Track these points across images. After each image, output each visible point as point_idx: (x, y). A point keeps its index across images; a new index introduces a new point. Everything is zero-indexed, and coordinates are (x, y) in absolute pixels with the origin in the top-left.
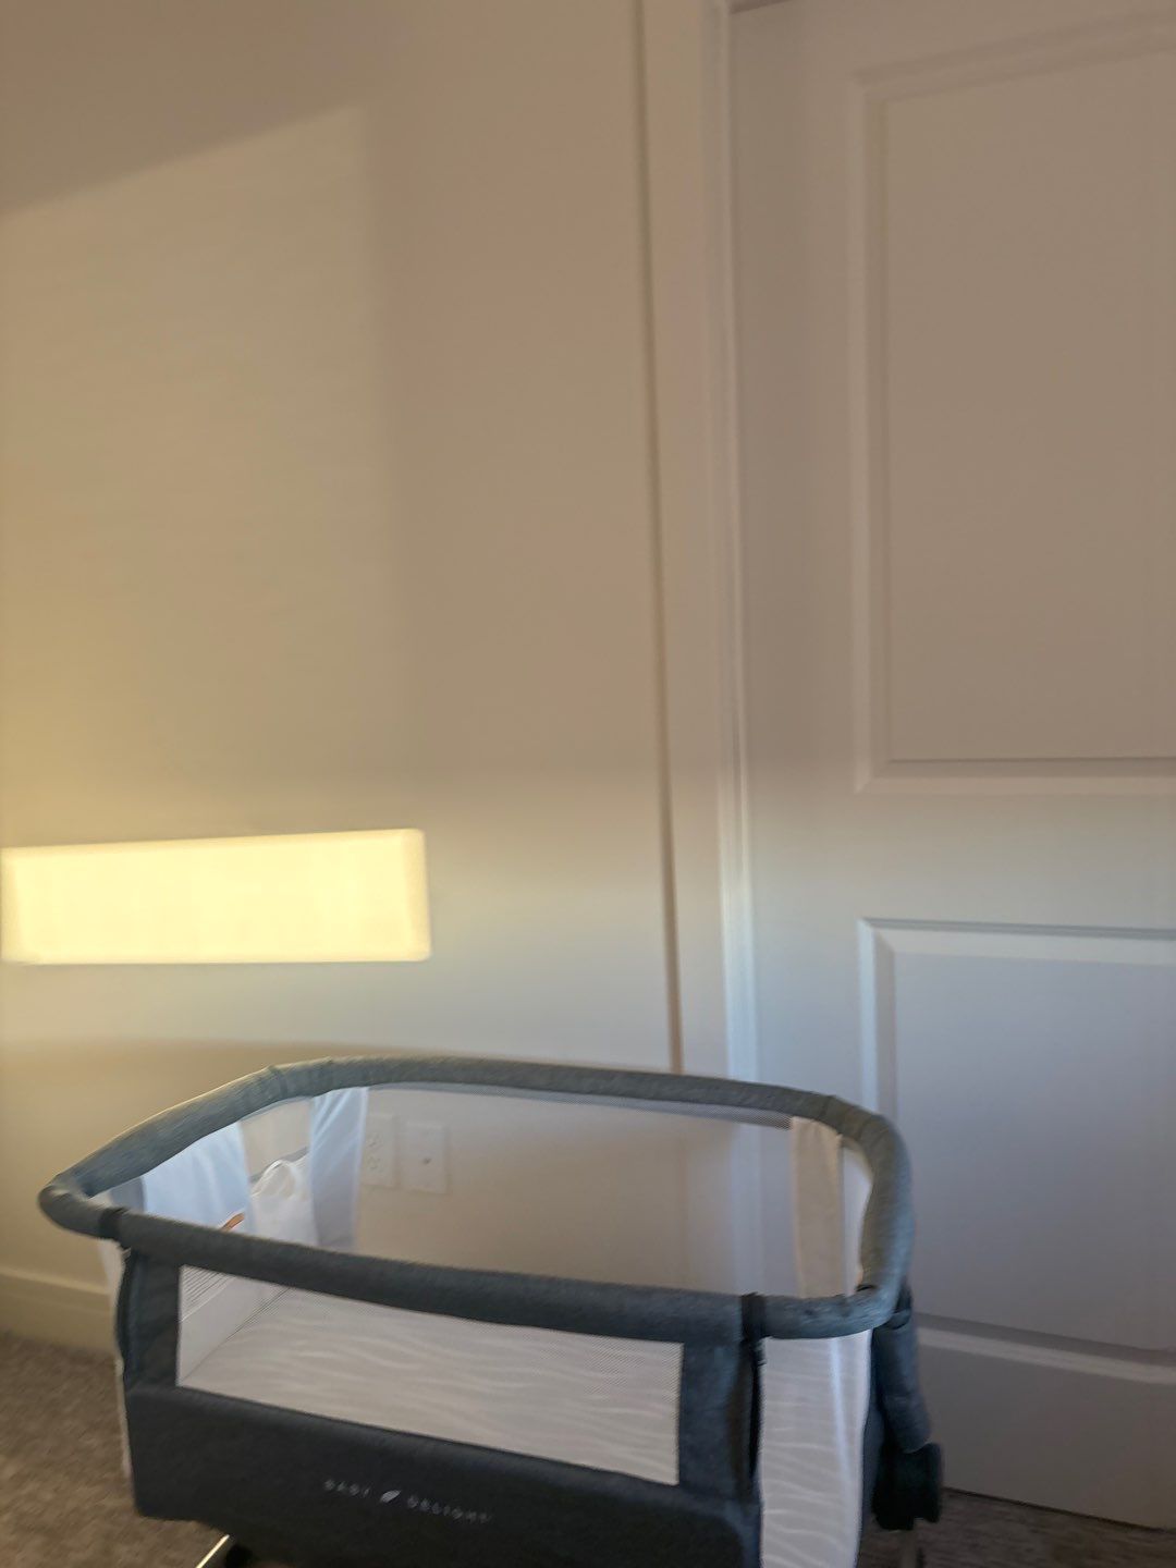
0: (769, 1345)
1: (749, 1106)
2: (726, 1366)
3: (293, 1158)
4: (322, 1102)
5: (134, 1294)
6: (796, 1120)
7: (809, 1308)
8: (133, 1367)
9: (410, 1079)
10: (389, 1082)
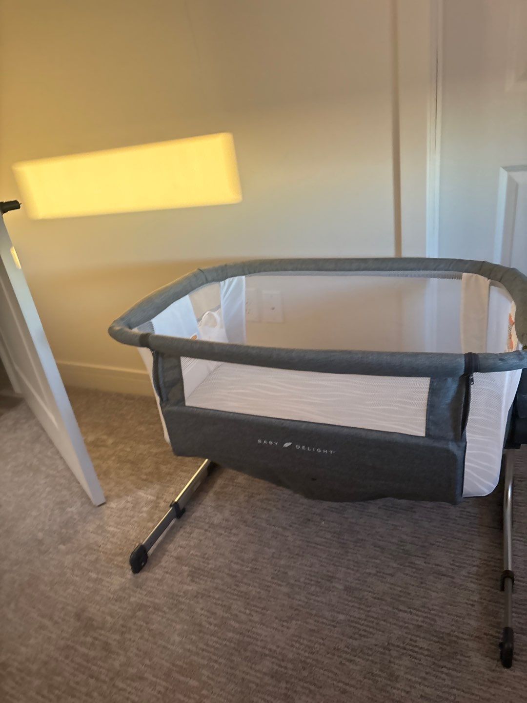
0: (477, 376)
4: (225, 284)
6: (465, 274)
7: (502, 357)
8: (164, 399)
9: (265, 271)
10: (255, 272)
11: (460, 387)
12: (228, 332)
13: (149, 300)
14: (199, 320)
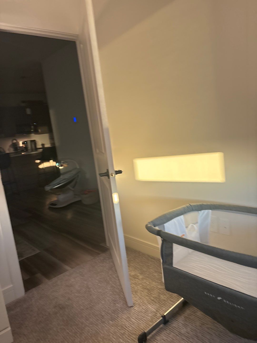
4: (201, 212)
5: (164, 247)
8: (164, 261)
9: (221, 209)
10: (216, 209)
12: (200, 235)
13: (164, 216)
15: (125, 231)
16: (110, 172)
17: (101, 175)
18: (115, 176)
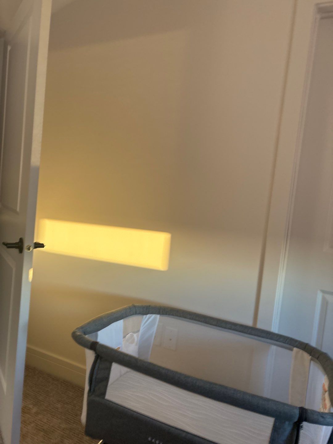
0: (305, 424)
1: (279, 342)
2: (288, 428)
3: (134, 332)
4: (146, 317)
5: (96, 368)
6: (295, 349)
7: (322, 415)
8: (92, 390)
9: (173, 315)
10: (166, 314)
11: (293, 430)
12: (140, 348)
13: (100, 319)
14: (124, 337)
15: (30, 340)
16: (26, 245)
17: (9, 246)
18: (32, 251)
